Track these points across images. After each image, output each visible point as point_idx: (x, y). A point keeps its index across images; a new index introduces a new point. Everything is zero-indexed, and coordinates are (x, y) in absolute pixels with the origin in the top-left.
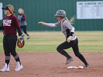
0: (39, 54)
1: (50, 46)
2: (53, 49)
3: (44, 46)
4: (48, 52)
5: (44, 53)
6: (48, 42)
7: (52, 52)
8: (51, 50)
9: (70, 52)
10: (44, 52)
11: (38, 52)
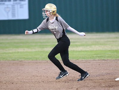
0: (78, 62)
1: (91, 51)
2: (95, 56)
3: (84, 51)
4: (89, 59)
5: (84, 61)
6: (89, 47)
7: (94, 60)
8: (93, 57)
9: (117, 59)
10: (84, 59)
11: (76, 60)
